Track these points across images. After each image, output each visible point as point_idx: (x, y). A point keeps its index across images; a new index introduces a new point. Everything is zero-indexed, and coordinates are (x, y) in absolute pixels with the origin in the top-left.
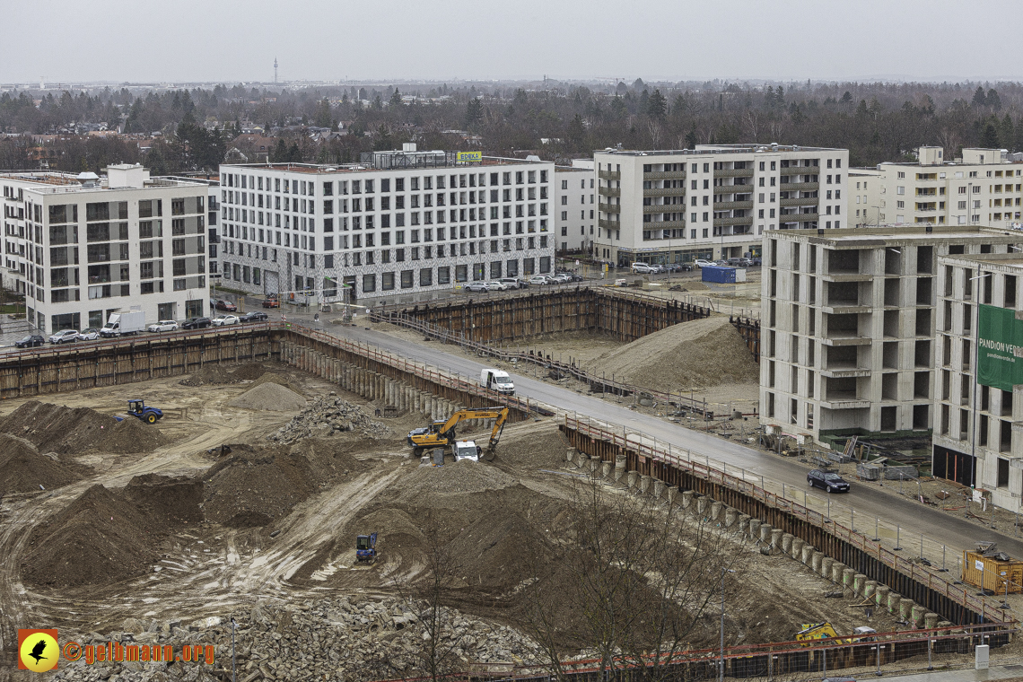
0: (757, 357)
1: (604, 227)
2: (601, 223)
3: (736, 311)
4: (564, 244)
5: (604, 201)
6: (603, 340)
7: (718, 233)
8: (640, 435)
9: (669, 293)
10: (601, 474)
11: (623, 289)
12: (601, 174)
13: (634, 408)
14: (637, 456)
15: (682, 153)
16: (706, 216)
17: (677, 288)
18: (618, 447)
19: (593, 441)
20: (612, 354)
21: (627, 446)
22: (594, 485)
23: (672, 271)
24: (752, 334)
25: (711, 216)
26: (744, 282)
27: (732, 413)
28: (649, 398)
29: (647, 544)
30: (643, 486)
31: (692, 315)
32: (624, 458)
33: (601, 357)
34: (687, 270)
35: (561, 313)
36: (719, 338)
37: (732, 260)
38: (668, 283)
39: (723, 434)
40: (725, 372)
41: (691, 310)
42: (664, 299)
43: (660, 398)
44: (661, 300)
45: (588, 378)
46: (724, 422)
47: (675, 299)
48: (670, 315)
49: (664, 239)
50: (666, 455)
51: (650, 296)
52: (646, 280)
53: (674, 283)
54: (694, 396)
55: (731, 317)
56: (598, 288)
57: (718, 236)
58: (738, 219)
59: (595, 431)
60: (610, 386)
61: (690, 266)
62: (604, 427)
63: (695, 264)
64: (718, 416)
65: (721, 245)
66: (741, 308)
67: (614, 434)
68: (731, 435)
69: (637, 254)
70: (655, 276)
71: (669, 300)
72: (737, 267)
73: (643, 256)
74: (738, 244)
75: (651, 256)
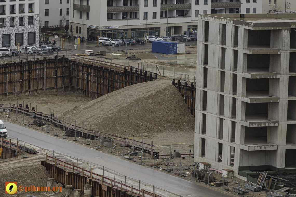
0: (192, 111)
1: (78, 10)
2: (75, 6)
3: (177, 75)
4: (47, 23)
6: (76, 97)
7: (164, 16)
8: (103, 170)
9: (126, 61)
11: (91, 58)
13: (98, 149)
14: (100, 185)
16: (155, 2)
17: (133, 58)
18: (86, 178)
19: (67, 174)
20: (83, 107)
21: (93, 178)
23: (129, 44)
24: (189, 93)
25: (159, 2)
26: (184, 54)
27: (173, 153)
28: (110, 141)
31: (143, 78)
32: (91, 187)
33: (74, 109)
34: (140, 43)
35: (43, 75)
36: (164, 96)
37: (175, 36)
38: (125, 54)
39: (166, 169)
40: (168, 122)
41: (143, 74)
42: (122, 66)
43: (119, 141)
44: (120, 66)
45: (64, 125)
46: (167, 160)
47: (131, 65)
48: (127, 78)
49: (123, 20)
50: (122, 184)
51: (111, 63)
52: (109, 51)
53: (130, 53)
54: (144, 140)
55: (173, 80)
56: (72, 56)
57: (164, 18)
58: (180, 4)
59: (68, 166)
60: (80, 132)
61: (143, 40)
62: (75, 163)
63: (146, 39)
64: (162, 155)
65: (166, 25)
66: (181, 73)
67: (83, 168)
68: (172, 170)
69: (102, 31)
70: (116, 48)
71: (126, 66)
72: (178, 42)
73: (107, 33)
74: (179, 24)
75: (113, 32)
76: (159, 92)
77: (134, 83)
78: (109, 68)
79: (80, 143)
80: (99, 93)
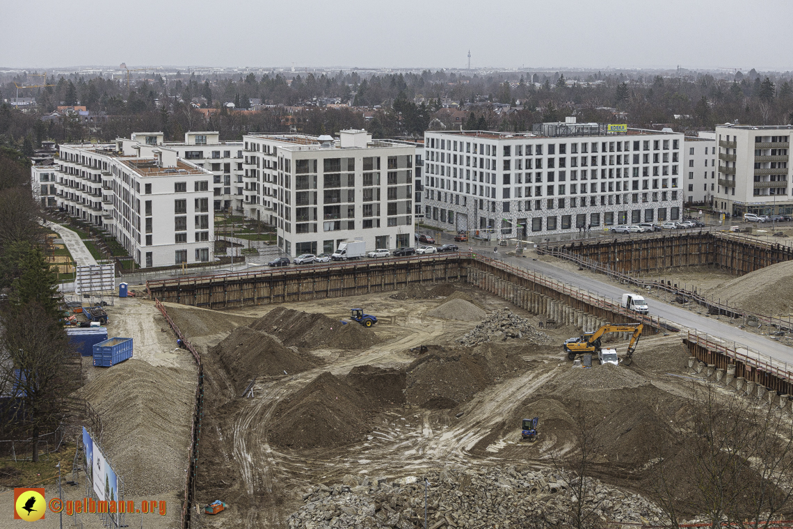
1: (723, 185)
2: (720, 182)
4: (691, 198)
5: (723, 164)
8: (747, 349)
9: (773, 238)
10: (715, 378)
11: (736, 234)
12: (721, 143)
13: (743, 327)
14: (744, 366)
15: (787, 128)
17: (780, 235)
18: (729, 358)
19: (710, 353)
21: (736, 358)
22: (709, 387)
23: (776, 221)
28: (755, 320)
29: (750, 435)
30: (749, 389)
32: (733, 367)
33: (718, 287)
34: (788, 220)
35: (686, 251)
38: (772, 230)
42: (769, 243)
43: (764, 320)
44: (766, 243)
45: (707, 303)
47: (778, 243)
48: (773, 255)
49: (770, 195)
50: (767, 365)
51: (758, 240)
52: (755, 228)
53: (778, 230)
56: (716, 232)
59: (711, 344)
60: (724, 310)
62: (718, 342)
67: (726, 348)
69: (748, 207)
70: (763, 225)
71: (773, 244)
73: (753, 209)
75: (759, 208)
77: (781, 261)
78: (755, 245)
79: (724, 322)
80: (744, 270)
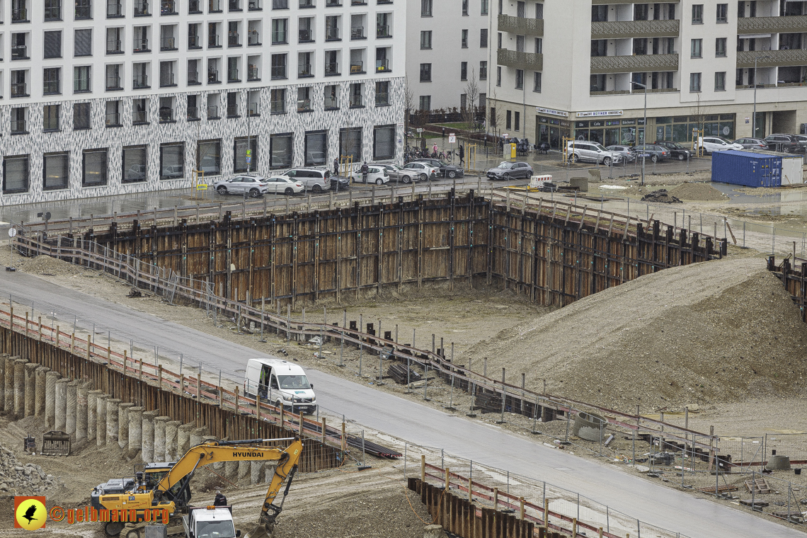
1: (510, 65)
2: (503, 56)
3: (782, 245)
4: (425, 100)
5: (511, 10)
6: (503, 302)
7: (745, 82)
8: (578, 503)
9: (644, 205)
11: (547, 196)
13: (564, 445)
16: (721, 45)
17: (660, 197)
18: (531, 526)
19: (479, 513)
20: (523, 331)
21: (549, 525)
23: (649, 160)
25: (732, 46)
26: (799, 186)
27: (770, 458)
28: (597, 423)
31: (689, 253)
33: (499, 337)
34: (681, 158)
35: (415, 244)
36: (746, 301)
37: (775, 138)
38: (640, 185)
39: (749, 501)
40: (755, 373)
41: (687, 242)
42: (632, 218)
43: (621, 425)
44: (625, 220)
45: (470, 380)
46: (753, 477)
47: (654, 218)
48: (644, 251)
49: (633, 93)
51: (602, 212)
52: (594, 178)
53: (653, 184)
54: (690, 421)
55: (770, 257)
56: (495, 192)
57: (746, 87)
58: (790, 52)
59: (482, 491)
60: (516, 399)
61: (688, 149)
62: (503, 484)
63: (698, 145)
64: (739, 464)
65: (752, 107)
66: (791, 239)
67: (522, 498)
68: (767, 505)
69: (577, 123)
70: (615, 170)
71: (641, 220)
72: (785, 153)
73: (590, 128)
74: (788, 105)
75: (605, 127)
76: (730, 290)
77: (663, 267)
78: (595, 224)
79: (515, 430)
80: (567, 291)
